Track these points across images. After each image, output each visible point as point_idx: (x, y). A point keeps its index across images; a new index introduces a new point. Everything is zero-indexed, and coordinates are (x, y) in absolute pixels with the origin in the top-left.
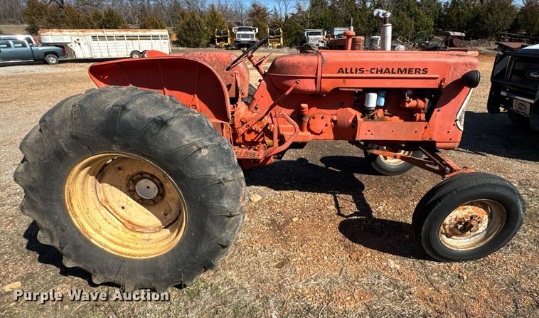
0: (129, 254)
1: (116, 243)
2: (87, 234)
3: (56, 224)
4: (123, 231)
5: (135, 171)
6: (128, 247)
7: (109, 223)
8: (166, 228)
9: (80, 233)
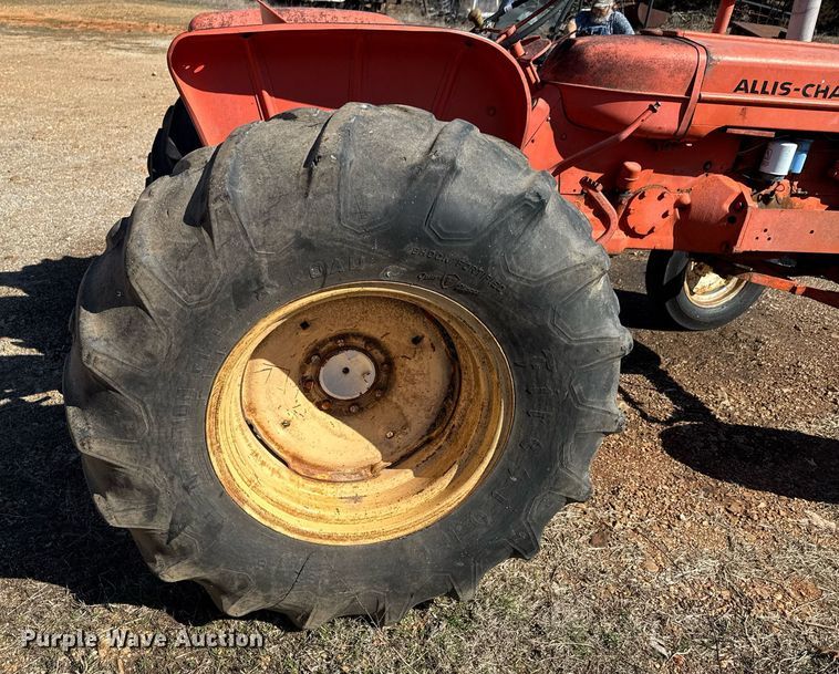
0: (329, 537)
1: (292, 512)
2: (236, 492)
3: (174, 472)
4: (292, 480)
5: (336, 330)
6: (320, 518)
7: (263, 463)
8: (394, 465)
9: (222, 493)
